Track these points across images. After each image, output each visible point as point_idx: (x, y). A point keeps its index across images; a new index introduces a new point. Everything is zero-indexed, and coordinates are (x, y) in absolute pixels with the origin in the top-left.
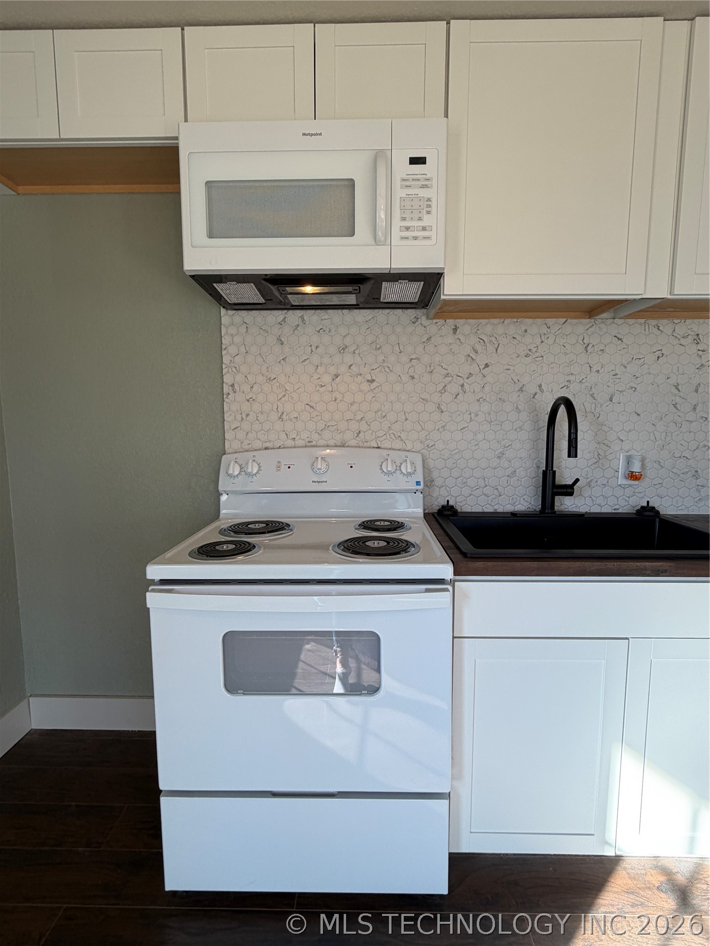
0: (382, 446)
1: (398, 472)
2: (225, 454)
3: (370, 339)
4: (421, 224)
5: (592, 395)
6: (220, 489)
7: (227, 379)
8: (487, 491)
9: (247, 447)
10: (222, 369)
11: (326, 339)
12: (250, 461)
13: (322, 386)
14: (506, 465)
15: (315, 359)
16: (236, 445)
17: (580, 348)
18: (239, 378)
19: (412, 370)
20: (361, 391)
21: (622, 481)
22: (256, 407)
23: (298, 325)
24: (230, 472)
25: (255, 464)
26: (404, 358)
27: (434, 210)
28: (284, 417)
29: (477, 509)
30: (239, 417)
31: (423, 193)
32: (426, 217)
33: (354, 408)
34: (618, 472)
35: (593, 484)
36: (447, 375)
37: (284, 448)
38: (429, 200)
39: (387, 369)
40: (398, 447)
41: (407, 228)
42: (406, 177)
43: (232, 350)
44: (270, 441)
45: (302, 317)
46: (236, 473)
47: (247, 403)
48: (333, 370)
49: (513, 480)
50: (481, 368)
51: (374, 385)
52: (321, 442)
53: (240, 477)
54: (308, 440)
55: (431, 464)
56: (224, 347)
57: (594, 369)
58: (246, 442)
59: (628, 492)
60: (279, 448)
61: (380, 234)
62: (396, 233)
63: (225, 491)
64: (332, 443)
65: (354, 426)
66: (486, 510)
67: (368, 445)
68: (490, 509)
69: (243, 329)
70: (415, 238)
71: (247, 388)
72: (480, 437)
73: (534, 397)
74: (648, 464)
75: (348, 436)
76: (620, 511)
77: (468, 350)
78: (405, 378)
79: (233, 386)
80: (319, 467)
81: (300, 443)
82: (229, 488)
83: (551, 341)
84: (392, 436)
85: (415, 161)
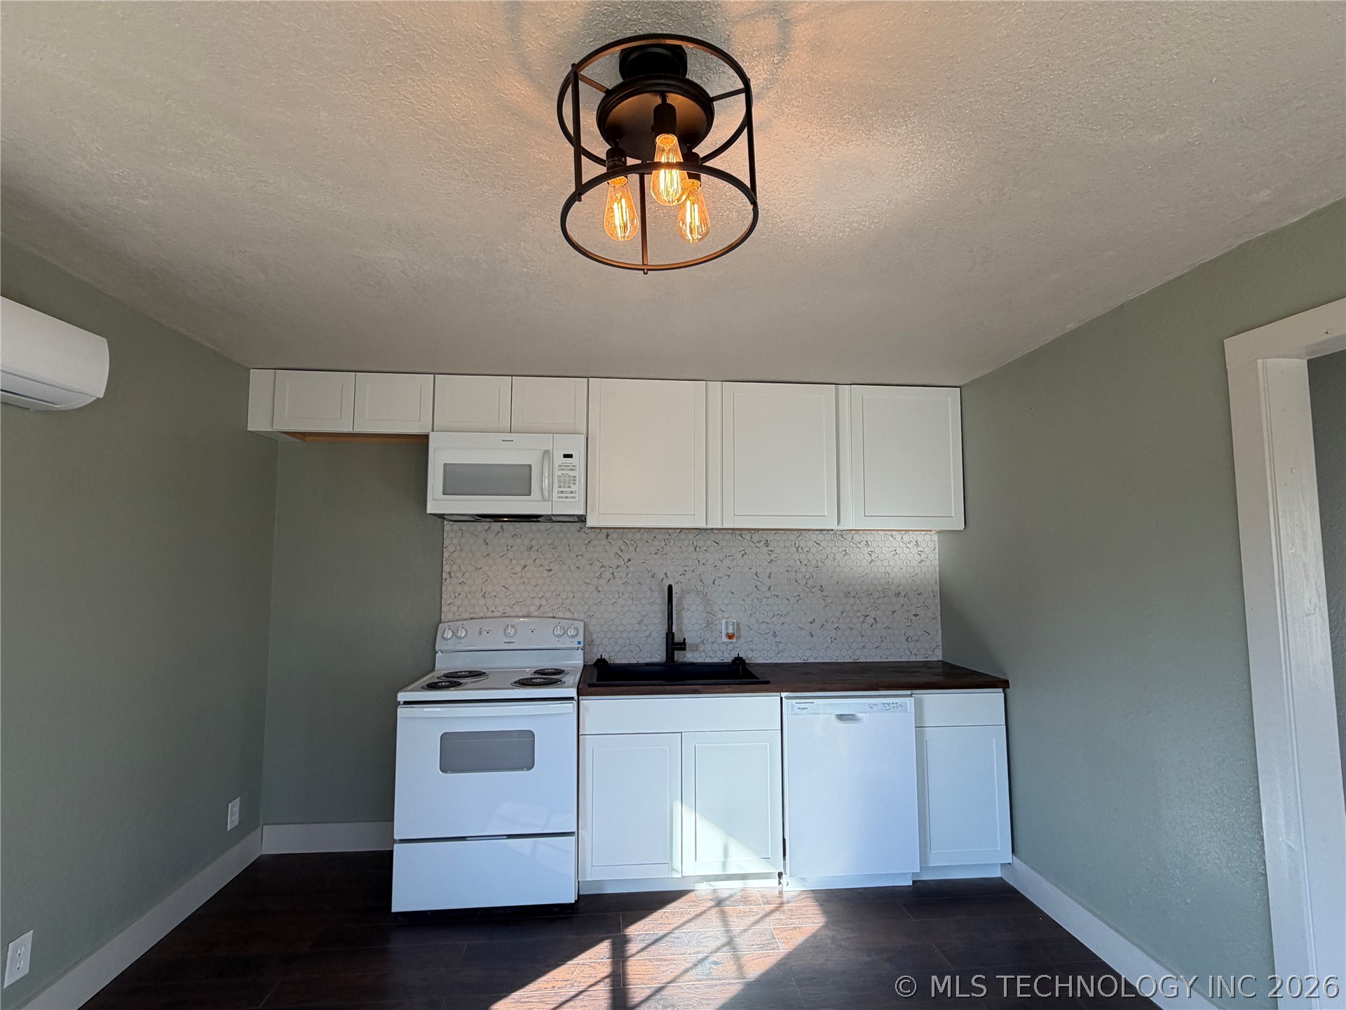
0: (557, 616)
1: (565, 635)
2: (441, 623)
3: (550, 541)
4: (569, 489)
5: (701, 580)
6: (437, 648)
7: (446, 568)
8: (632, 647)
9: (457, 617)
10: (442, 561)
11: (519, 541)
12: (460, 628)
13: (514, 574)
14: (645, 628)
15: (510, 555)
16: (450, 616)
17: (691, 549)
18: (455, 568)
19: (578, 562)
20: (543, 577)
21: (725, 639)
22: (466, 588)
23: (499, 532)
24: (445, 636)
25: (463, 631)
26: (573, 555)
27: (577, 482)
28: (486, 595)
29: (625, 661)
30: (453, 596)
31: (572, 473)
32: (573, 486)
33: (537, 589)
34: (721, 633)
35: (705, 642)
36: (603, 566)
37: (485, 618)
38: (574, 477)
39: (561, 563)
40: (569, 617)
41: (562, 492)
42: (561, 464)
43: (451, 548)
44: (475, 613)
45: (502, 526)
46: (449, 637)
47: (460, 586)
48: (523, 563)
49: (650, 640)
50: (625, 561)
51: (551, 573)
52: (514, 614)
53: (452, 640)
54: (503, 612)
55: (591, 628)
56: (445, 546)
57: (701, 563)
58: (457, 614)
59: (730, 646)
60: (481, 618)
61: (546, 493)
62: (555, 495)
63: (440, 650)
64: (520, 614)
65: (537, 602)
66: (631, 662)
67: (546, 615)
68: (633, 661)
69: (459, 534)
70: (567, 497)
71: (459, 575)
72: (626, 609)
73: (662, 581)
74: (742, 627)
75: (533, 608)
76: (725, 661)
77: (616, 549)
78: (573, 568)
79: (450, 573)
80: (509, 632)
81: (497, 614)
82: (445, 648)
83: (672, 543)
84: (564, 609)
85: (566, 456)
